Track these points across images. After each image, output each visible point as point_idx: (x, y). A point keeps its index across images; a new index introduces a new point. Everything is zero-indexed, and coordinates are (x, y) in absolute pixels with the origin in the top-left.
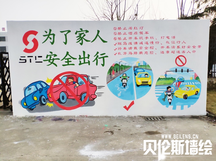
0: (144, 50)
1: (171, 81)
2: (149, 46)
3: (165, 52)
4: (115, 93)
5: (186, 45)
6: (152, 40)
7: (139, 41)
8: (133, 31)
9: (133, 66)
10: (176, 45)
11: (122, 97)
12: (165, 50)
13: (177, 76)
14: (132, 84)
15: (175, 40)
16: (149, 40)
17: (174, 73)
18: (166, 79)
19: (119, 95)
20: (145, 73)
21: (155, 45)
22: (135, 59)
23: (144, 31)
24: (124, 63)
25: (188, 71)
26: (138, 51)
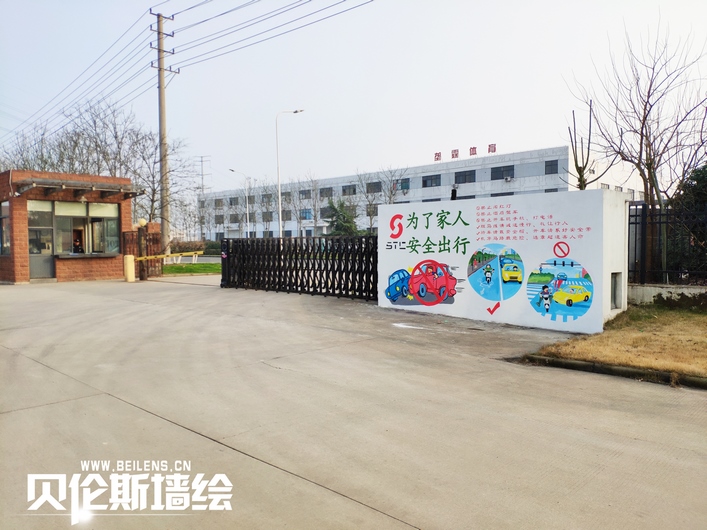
0: (511, 235)
1: (548, 278)
2: (518, 229)
3: (539, 237)
4: (478, 290)
5: (569, 227)
6: (522, 221)
7: (505, 223)
8: (499, 210)
9: (499, 254)
10: (554, 228)
11: (485, 295)
12: (539, 234)
13: (557, 271)
14: (498, 279)
15: (553, 221)
16: (518, 222)
17: (553, 267)
18: (541, 274)
19: (482, 292)
20: (514, 265)
21: (525, 228)
22: (501, 246)
23: (512, 210)
24: (488, 251)
25: (572, 265)
26: (505, 235)
